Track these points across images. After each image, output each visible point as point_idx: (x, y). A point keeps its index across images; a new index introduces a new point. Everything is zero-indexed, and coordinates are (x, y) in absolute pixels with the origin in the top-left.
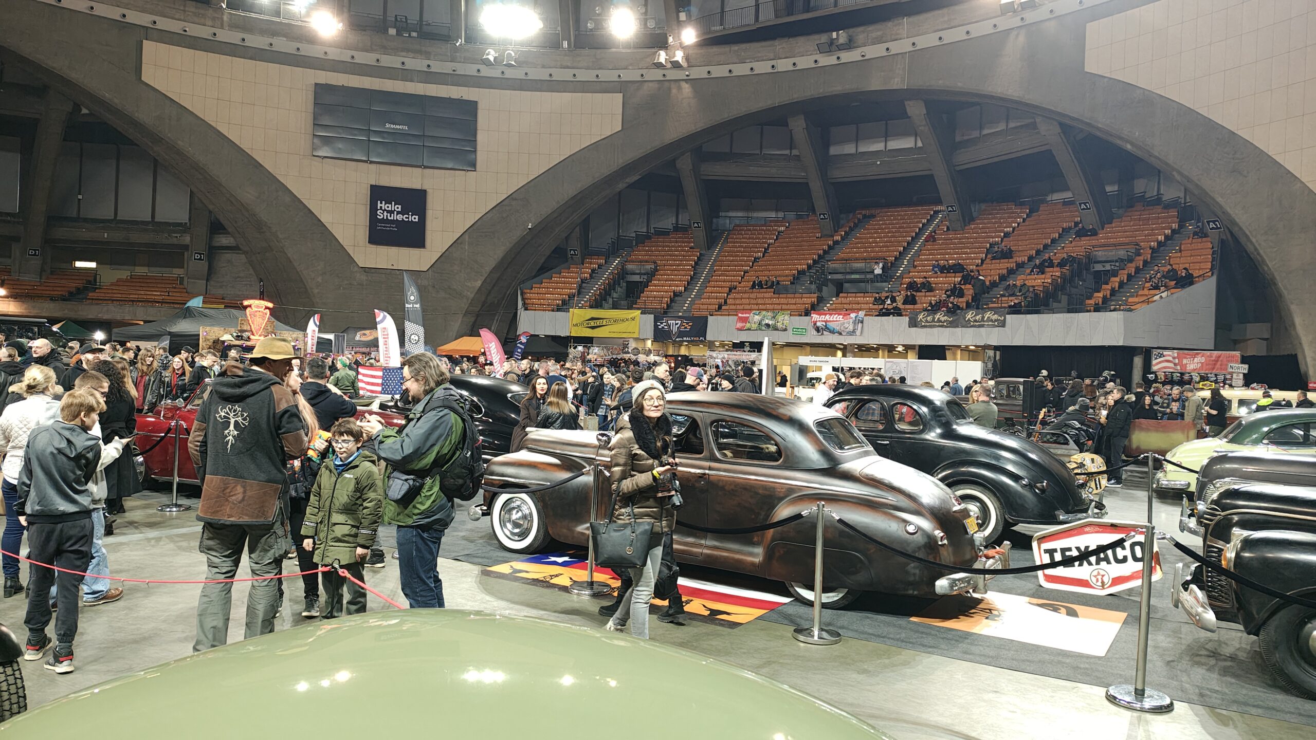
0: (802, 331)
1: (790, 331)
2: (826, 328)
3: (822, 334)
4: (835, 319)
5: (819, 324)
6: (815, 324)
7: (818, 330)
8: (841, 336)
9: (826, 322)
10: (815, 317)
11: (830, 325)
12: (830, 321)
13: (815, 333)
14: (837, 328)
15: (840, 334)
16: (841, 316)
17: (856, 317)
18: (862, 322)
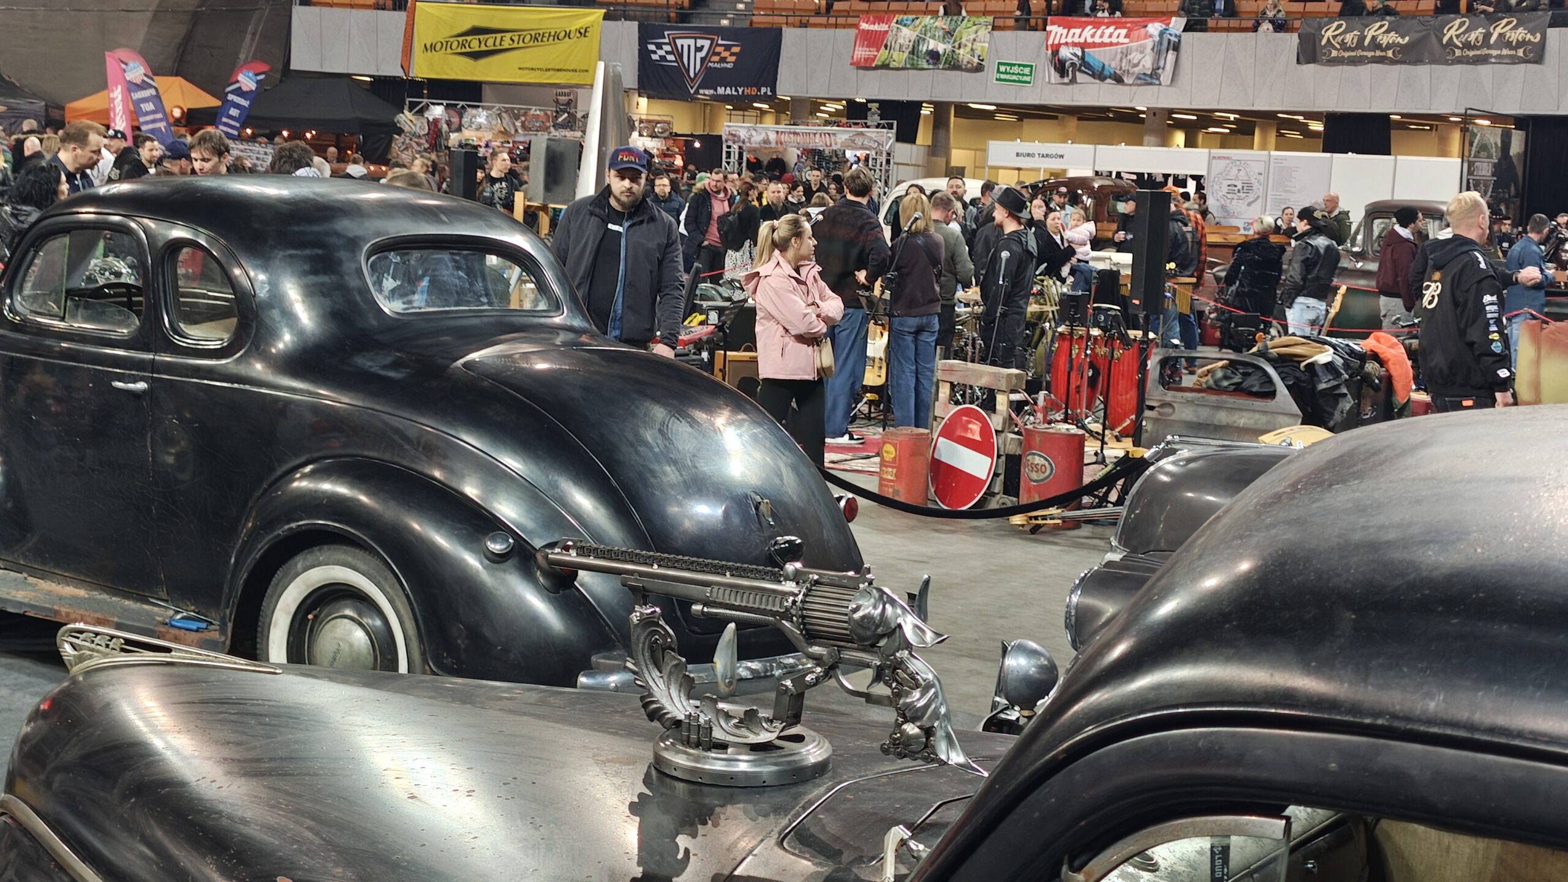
0: (1022, 74)
1: (990, 72)
2: (1084, 65)
3: (1073, 81)
4: (1106, 40)
5: (1065, 53)
6: (1055, 52)
7: (1061, 67)
8: (1120, 87)
9: (1084, 46)
10: (1056, 31)
11: (1096, 56)
12: (1094, 45)
13: (1054, 76)
14: (1112, 65)
15: (1119, 80)
16: (1124, 32)
17: (1161, 34)
18: (1176, 47)
